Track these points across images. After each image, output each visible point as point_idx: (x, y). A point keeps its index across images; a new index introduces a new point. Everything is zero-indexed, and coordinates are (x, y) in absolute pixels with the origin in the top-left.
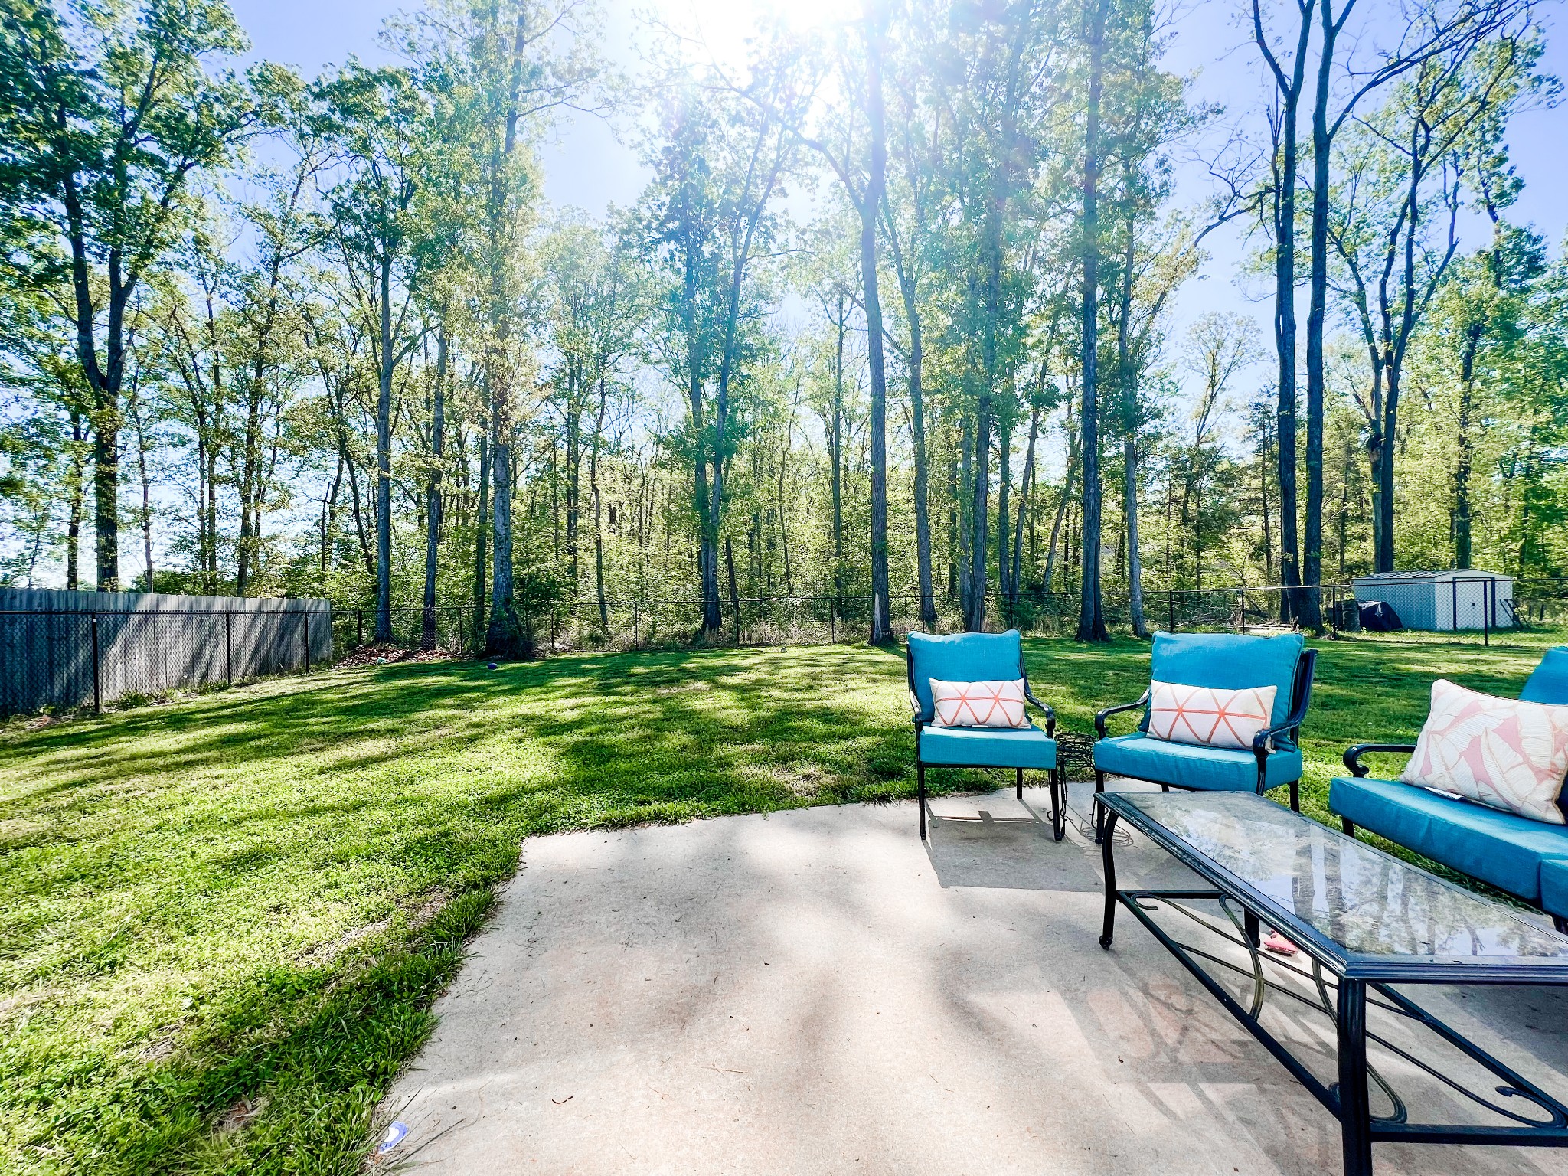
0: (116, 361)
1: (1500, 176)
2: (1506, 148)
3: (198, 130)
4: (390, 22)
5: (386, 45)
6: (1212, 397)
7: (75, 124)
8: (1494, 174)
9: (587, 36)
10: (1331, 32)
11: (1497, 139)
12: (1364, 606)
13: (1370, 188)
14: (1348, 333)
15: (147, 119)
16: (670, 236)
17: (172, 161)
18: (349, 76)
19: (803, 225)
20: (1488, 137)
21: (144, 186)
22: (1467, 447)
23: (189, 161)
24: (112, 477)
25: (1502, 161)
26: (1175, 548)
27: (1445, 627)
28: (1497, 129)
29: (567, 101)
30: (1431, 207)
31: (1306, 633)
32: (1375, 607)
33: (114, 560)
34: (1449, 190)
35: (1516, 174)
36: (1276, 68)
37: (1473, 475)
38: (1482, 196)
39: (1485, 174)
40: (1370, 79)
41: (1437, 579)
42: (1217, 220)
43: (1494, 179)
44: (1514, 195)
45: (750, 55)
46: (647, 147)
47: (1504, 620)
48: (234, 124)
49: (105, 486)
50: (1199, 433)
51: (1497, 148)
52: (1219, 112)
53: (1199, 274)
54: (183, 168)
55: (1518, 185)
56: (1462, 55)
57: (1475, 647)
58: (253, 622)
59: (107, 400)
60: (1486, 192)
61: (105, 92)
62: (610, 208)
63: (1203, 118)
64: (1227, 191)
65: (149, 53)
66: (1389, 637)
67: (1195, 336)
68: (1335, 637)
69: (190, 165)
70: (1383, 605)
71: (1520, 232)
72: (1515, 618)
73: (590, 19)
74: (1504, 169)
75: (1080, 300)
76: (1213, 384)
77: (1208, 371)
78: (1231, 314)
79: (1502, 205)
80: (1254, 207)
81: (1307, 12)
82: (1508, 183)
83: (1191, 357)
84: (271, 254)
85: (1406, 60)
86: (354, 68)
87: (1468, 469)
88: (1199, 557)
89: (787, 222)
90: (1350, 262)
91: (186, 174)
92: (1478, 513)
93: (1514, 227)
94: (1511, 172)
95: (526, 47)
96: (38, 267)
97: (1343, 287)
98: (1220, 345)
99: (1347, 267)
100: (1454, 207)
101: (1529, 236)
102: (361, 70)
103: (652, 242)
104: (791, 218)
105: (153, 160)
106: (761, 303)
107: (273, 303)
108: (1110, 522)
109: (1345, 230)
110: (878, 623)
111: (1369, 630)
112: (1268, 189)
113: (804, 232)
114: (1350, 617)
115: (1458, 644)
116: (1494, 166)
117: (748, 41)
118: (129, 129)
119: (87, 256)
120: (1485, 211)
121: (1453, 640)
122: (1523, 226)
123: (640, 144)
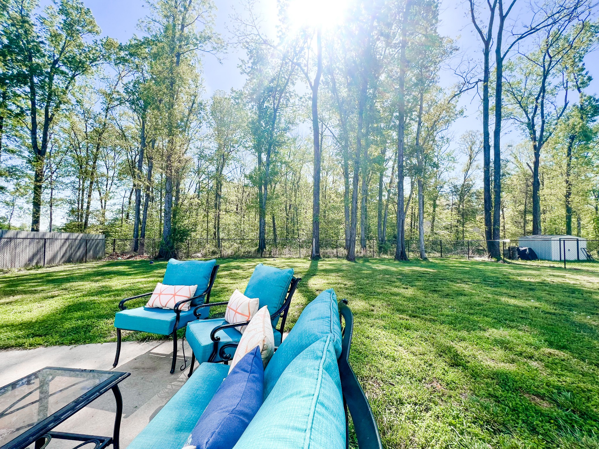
0: (45, 144)
1: (582, 76)
2: (584, 64)
3: (80, 62)
4: (141, 21)
5: (139, 29)
6: (470, 163)
7: (35, 60)
8: (580, 75)
9: (209, 24)
10: (503, 18)
11: (580, 61)
12: (521, 249)
13: (534, 82)
14: (524, 138)
15: (62, 58)
16: (252, 100)
17: (70, 73)
18: (133, 42)
19: (301, 95)
20: (577, 60)
21: (58, 81)
22: (569, 185)
23: (76, 73)
24: (40, 187)
25: (583, 69)
26: (455, 223)
27: (556, 259)
28: (580, 57)
29: (199, 48)
30: (557, 88)
31: (493, 260)
32: (526, 250)
33: (38, 217)
34: (565, 82)
35: (588, 75)
36: (480, 32)
37: (572, 196)
38: (575, 83)
39: (576, 75)
40: (520, 36)
41: (552, 239)
42: (459, 92)
43: (580, 76)
44: (588, 83)
45: (278, 32)
46: (243, 67)
47: (583, 257)
48: (94, 60)
49: (37, 190)
50: (465, 178)
51: (580, 65)
52: (457, 50)
53: (464, 116)
54: (74, 76)
55: (590, 79)
56: (563, 28)
57: (560, 268)
58: (65, 242)
59: (39, 159)
60: (577, 82)
61: (47, 48)
62: (232, 90)
63: (451, 53)
64: (462, 81)
65: (64, 35)
66: (529, 263)
67: (463, 140)
68: (505, 261)
69: (77, 75)
70: (530, 249)
71: (591, 97)
72: (589, 256)
73: (210, 18)
74: (584, 73)
75: (397, 122)
76: (471, 159)
77: (469, 153)
78: (478, 131)
79: (584, 87)
80: (474, 87)
81: (493, 10)
82: (585, 78)
83: (462, 148)
84: (105, 107)
85: (534, 29)
86: (135, 39)
87: (570, 194)
88: (463, 227)
89: (295, 94)
90: (524, 110)
91: (76, 78)
92: (575, 212)
93: (587, 95)
94: (587, 73)
95: (185, 28)
96: (18, 111)
97: (522, 120)
98: (473, 143)
99: (524, 113)
100: (566, 88)
101: (594, 99)
102: (138, 40)
103: (247, 102)
104: (296, 93)
105: (63, 73)
106: (290, 125)
107: (105, 125)
108: (427, 212)
109: (522, 98)
110: (314, 250)
111: (522, 259)
112: (480, 80)
113: (301, 98)
114: (513, 254)
115: (554, 267)
116: (579, 71)
117: (277, 27)
118: (56, 62)
119: (37, 106)
120: (576, 90)
121: (552, 265)
122: (592, 95)
123: (241, 66)
